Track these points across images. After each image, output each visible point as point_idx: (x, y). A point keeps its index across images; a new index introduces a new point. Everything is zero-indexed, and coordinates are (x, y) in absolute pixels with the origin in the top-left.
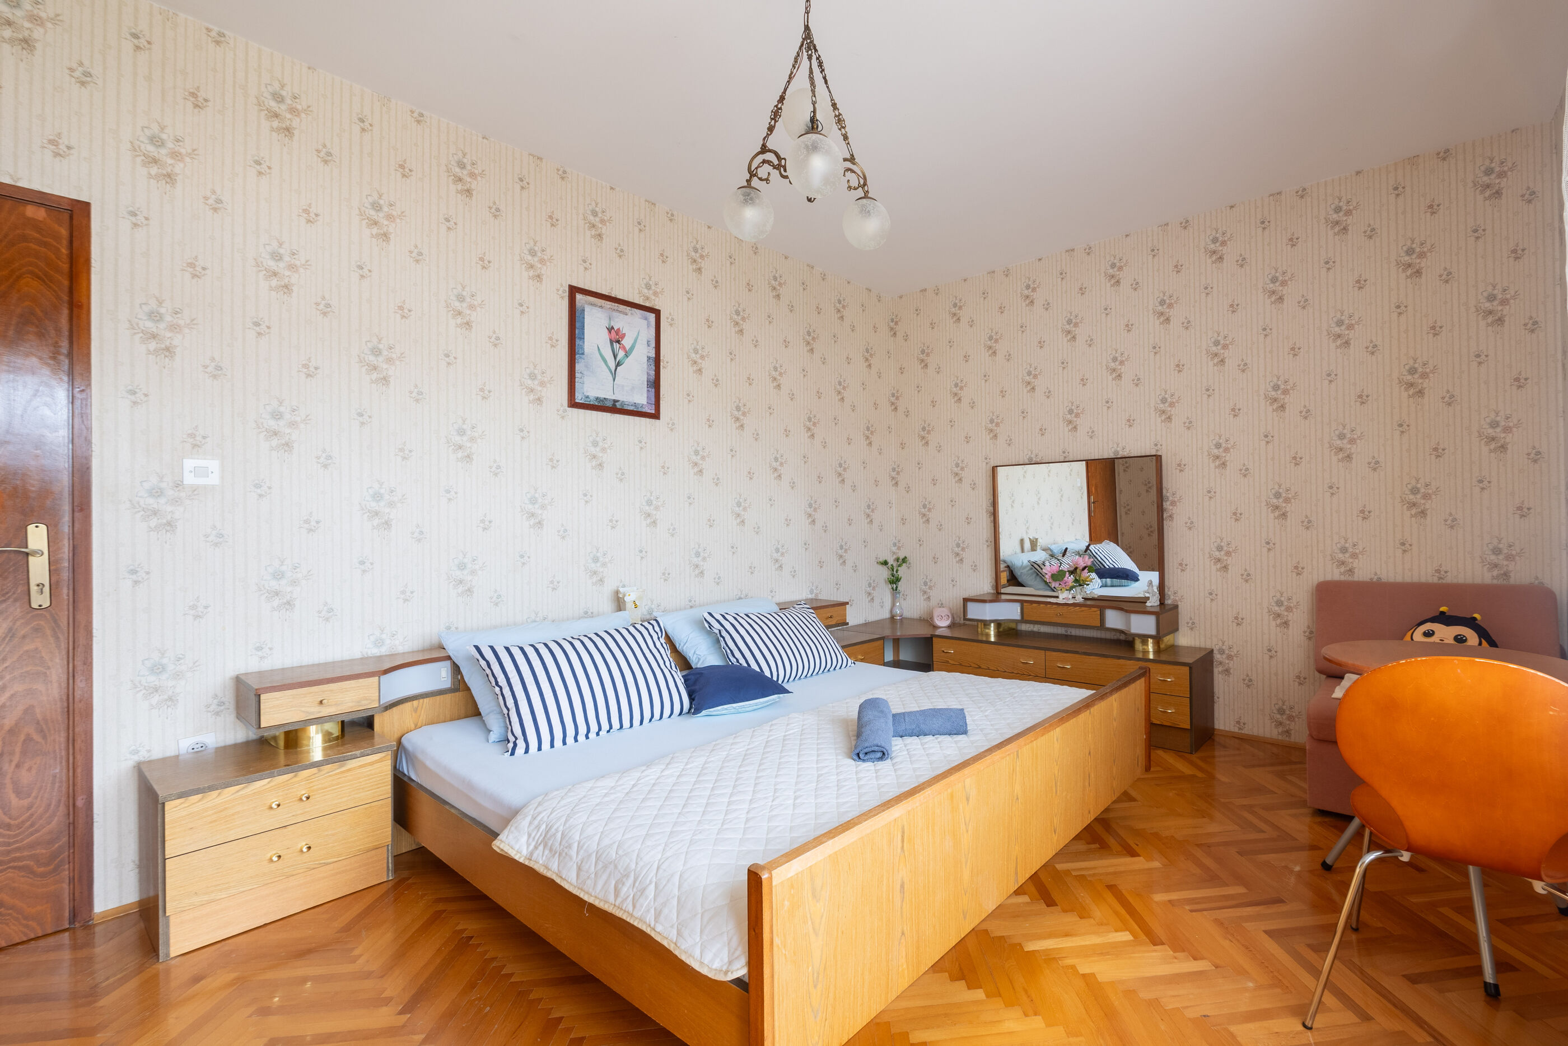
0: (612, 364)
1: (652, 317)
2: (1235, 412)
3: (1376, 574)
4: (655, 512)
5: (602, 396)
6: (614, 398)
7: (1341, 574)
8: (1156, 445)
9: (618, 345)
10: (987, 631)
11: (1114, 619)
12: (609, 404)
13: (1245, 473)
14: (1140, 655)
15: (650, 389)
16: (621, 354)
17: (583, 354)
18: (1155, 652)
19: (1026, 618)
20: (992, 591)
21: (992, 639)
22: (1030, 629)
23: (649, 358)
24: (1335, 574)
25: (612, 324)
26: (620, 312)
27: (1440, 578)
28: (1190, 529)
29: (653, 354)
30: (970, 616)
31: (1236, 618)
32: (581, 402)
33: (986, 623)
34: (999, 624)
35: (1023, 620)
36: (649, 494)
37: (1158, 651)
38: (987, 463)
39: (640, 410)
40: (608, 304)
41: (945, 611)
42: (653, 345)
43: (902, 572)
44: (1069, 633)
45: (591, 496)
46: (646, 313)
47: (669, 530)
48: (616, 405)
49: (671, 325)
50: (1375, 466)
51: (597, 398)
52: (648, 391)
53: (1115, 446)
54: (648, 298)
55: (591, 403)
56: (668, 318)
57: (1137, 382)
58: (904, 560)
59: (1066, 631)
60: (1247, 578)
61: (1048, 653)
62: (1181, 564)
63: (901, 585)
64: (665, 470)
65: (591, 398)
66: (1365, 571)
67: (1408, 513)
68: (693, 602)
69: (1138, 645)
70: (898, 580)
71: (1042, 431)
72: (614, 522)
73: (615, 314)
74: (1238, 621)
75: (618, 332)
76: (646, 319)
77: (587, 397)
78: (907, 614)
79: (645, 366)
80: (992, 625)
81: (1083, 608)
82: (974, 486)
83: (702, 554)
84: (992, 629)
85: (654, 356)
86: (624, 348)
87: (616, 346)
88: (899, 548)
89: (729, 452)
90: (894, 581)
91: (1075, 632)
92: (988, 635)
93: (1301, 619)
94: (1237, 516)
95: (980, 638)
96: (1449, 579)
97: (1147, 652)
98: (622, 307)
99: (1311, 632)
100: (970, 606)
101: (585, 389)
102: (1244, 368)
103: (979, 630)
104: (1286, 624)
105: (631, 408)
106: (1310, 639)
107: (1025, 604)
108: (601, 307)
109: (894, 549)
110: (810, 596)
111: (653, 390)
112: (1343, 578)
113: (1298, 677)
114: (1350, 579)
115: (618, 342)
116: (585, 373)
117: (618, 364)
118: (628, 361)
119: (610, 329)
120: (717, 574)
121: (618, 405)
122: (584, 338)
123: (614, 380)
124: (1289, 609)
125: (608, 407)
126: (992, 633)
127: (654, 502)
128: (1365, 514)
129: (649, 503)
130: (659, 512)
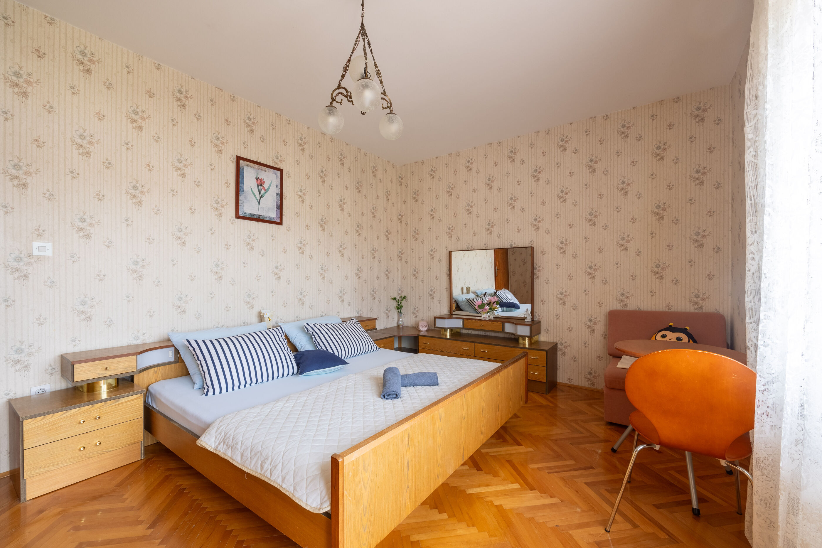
0: (258, 197)
1: (279, 173)
2: (571, 226)
3: (638, 307)
4: (279, 272)
5: (253, 213)
6: (259, 214)
7: (621, 306)
8: (531, 242)
9: (261, 187)
10: (446, 333)
11: (509, 328)
12: (256, 217)
13: (575, 256)
14: (522, 346)
15: (277, 210)
16: (263, 192)
17: (243, 191)
18: (529, 344)
19: (465, 327)
20: (448, 313)
21: (448, 337)
22: (467, 332)
23: (277, 194)
24: (618, 306)
25: (258, 176)
26: (262, 170)
27: (669, 309)
28: (547, 283)
29: (279, 192)
30: (437, 326)
31: (569, 328)
32: (242, 215)
33: (445, 329)
34: (451, 329)
35: (464, 328)
36: (276, 263)
37: (530, 344)
38: (447, 249)
39: (272, 220)
40: (256, 166)
41: (424, 323)
42: (279, 187)
43: (403, 303)
44: (486, 334)
45: (247, 264)
46: (276, 171)
47: (286, 281)
48: (260, 218)
49: (288, 177)
50: (639, 253)
51: (250, 214)
52: (276, 211)
53: (511, 242)
54: (277, 163)
55: (247, 216)
56: (287, 174)
57: (522, 210)
58: (404, 297)
59: (485, 333)
60: (575, 308)
61: (476, 344)
62: (542, 301)
63: (403, 310)
64: (285, 251)
65: (247, 214)
66: (633, 305)
67: (654, 277)
68: (298, 318)
69: (521, 341)
70: (401, 307)
71: (475, 234)
72: (259, 277)
73: (260, 171)
74: (570, 329)
75: (261, 180)
76: (276, 174)
77: (245, 213)
78: (406, 324)
79: (275, 198)
80: (448, 330)
81: (494, 322)
82: (440, 261)
83: (303, 294)
84: (448, 332)
85: (280, 193)
86: (264, 188)
87: (260, 187)
88: (402, 291)
89: (317, 242)
90: (399, 308)
91: (489, 334)
92: (446, 335)
93: (600, 328)
94: (570, 277)
95: (442, 337)
96: (674, 309)
97: (525, 344)
98: (263, 168)
99: (606, 335)
100: (438, 321)
101: (244, 209)
102: (575, 204)
103: (442, 332)
104: (593, 331)
105: (268, 219)
106: (605, 338)
107: (465, 320)
108: (253, 167)
109: (399, 292)
110: (357, 315)
111: (279, 210)
112: (622, 309)
113: (599, 357)
114: (625, 309)
115: (261, 185)
116: (244, 201)
117: (261, 197)
118: (266, 195)
119: (257, 179)
120: (311, 304)
121: (261, 218)
122: (244, 183)
123: (259, 205)
124: (595, 323)
125: (256, 218)
126: (448, 334)
127: (279, 267)
128: (633, 277)
129: (277, 267)
130: (281, 272)
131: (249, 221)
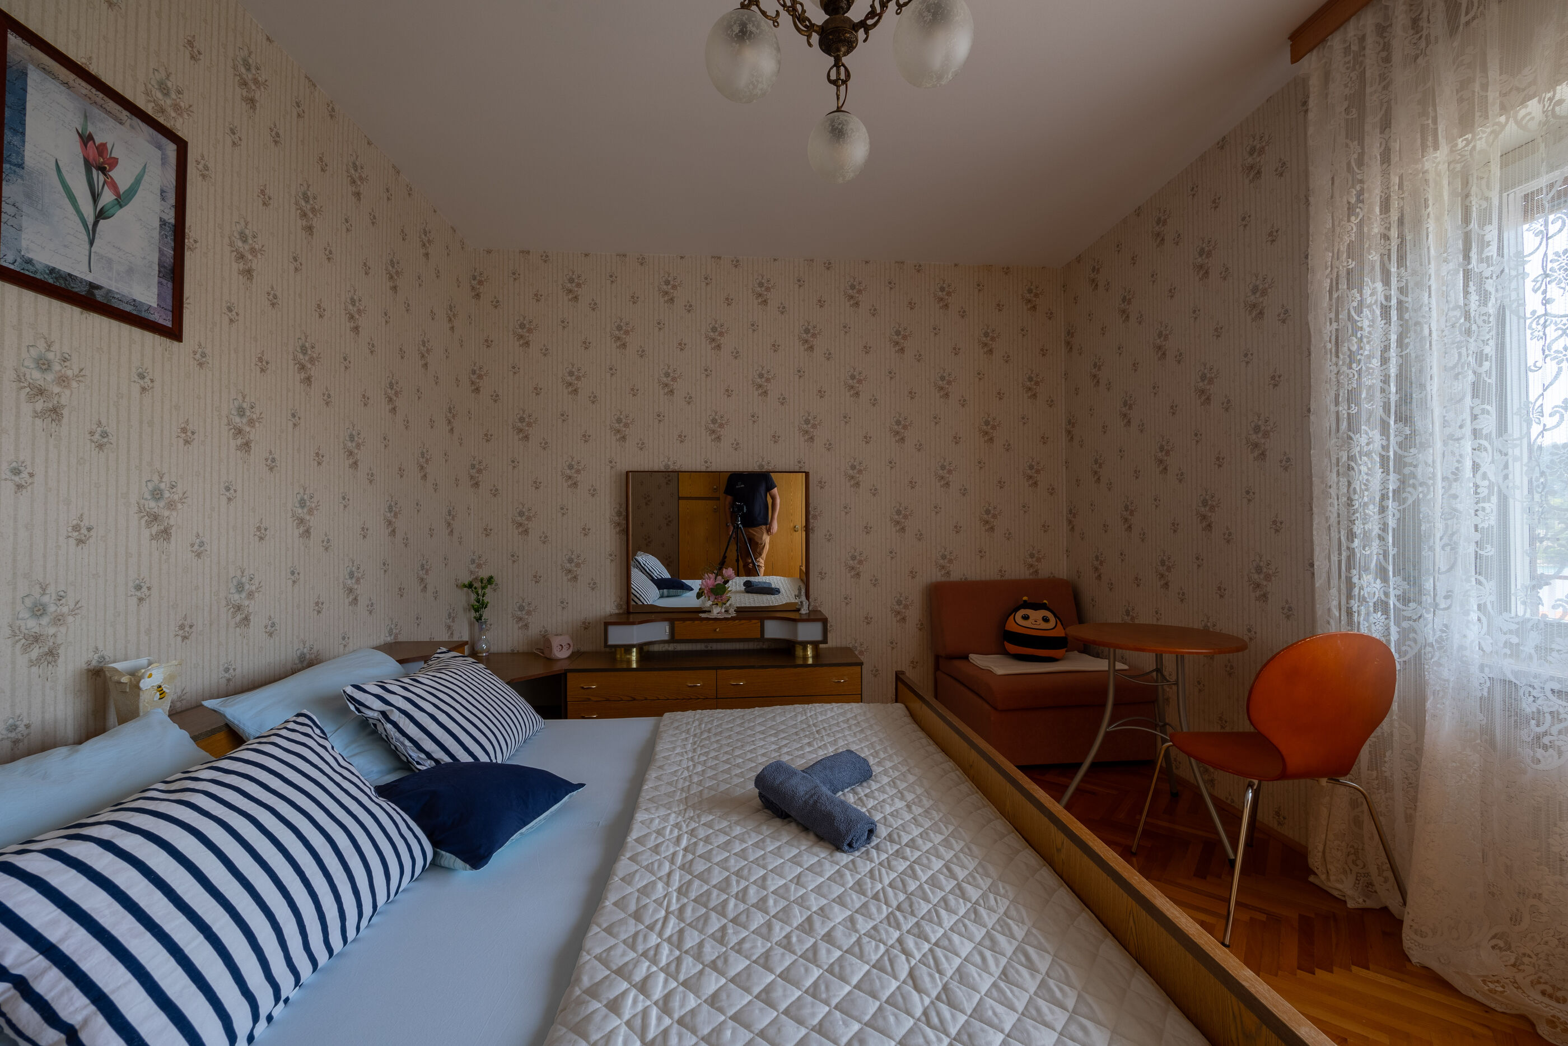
0: (89, 212)
1: (171, 149)
2: (867, 439)
3: (964, 575)
4: (166, 513)
5: (65, 266)
6: (90, 278)
7: (942, 576)
8: (799, 462)
9: (102, 177)
10: (628, 656)
11: (774, 630)
12: (81, 290)
13: (874, 492)
14: (800, 662)
15: (164, 282)
16: (107, 197)
17: (21, 166)
18: (813, 657)
19: (677, 637)
21: (634, 666)
23: (163, 223)
24: (937, 576)
25: (90, 129)
26: (108, 113)
27: (1002, 576)
28: (829, 540)
29: (170, 217)
30: (611, 642)
31: (866, 618)
32: (12, 267)
33: (628, 648)
34: (640, 647)
35: (673, 639)
36: (156, 478)
37: (816, 656)
38: (612, 467)
39: (144, 315)
40: (83, 87)
41: (565, 640)
42: (172, 200)
43: (490, 596)
44: (709, 648)
45: (31, 475)
46: (160, 136)
47: (192, 545)
48: (93, 295)
49: (204, 176)
50: (964, 492)
51: (52, 271)
52: (160, 283)
53: (760, 460)
54: (163, 111)
55: (38, 276)
56: (198, 163)
57: (783, 401)
58: (490, 580)
60: (875, 582)
61: (720, 672)
62: (821, 573)
63: (486, 614)
64: (187, 435)
65: (39, 267)
66: (958, 573)
67: (984, 528)
68: (231, 671)
69: (799, 652)
70: (484, 605)
71: (682, 438)
72: (84, 531)
73: (96, 111)
74: (868, 620)
75: (102, 149)
76: (159, 147)
77: (29, 261)
78: (494, 649)
79: (156, 234)
80: (635, 650)
81: (743, 622)
82: (593, 492)
83: (247, 587)
84: (634, 654)
85: (173, 221)
86: (114, 187)
87: (98, 177)
88: (479, 566)
90: (479, 606)
91: (715, 646)
92: (629, 661)
93: (915, 614)
94: (867, 530)
95: (619, 666)
96: (1007, 577)
97: (805, 658)
98: (112, 105)
99: (922, 624)
100: (612, 630)
101: (24, 244)
102: (874, 402)
103: (618, 656)
104: (904, 619)
105: (128, 308)
106: (920, 630)
107: (676, 622)
108: (66, 84)
109: (473, 567)
110: (389, 639)
111: (170, 285)
112: (943, 579)
113: (912, 662)
114: (948, 579)
115: (102, 169)
116: (25, 208)
117: (101, 215)
118: (121, 214)
119: (86, 139)
120: (270, 618)
121: (99, 295)
122: (23, 134)
123: (91, 243)
124: (906, 607)
125: (76, 293)
126: (634, 658)
127: (167, 494)
128: (957, 529)
129: (157, 494)
130: (174, 514)
131: (44, 301)
